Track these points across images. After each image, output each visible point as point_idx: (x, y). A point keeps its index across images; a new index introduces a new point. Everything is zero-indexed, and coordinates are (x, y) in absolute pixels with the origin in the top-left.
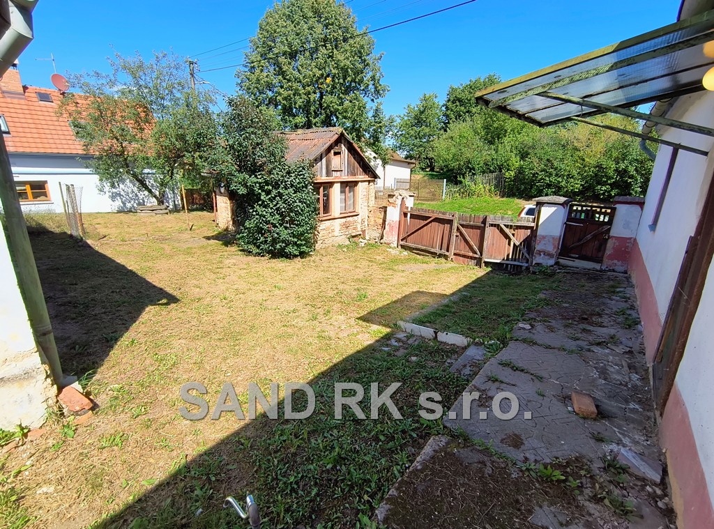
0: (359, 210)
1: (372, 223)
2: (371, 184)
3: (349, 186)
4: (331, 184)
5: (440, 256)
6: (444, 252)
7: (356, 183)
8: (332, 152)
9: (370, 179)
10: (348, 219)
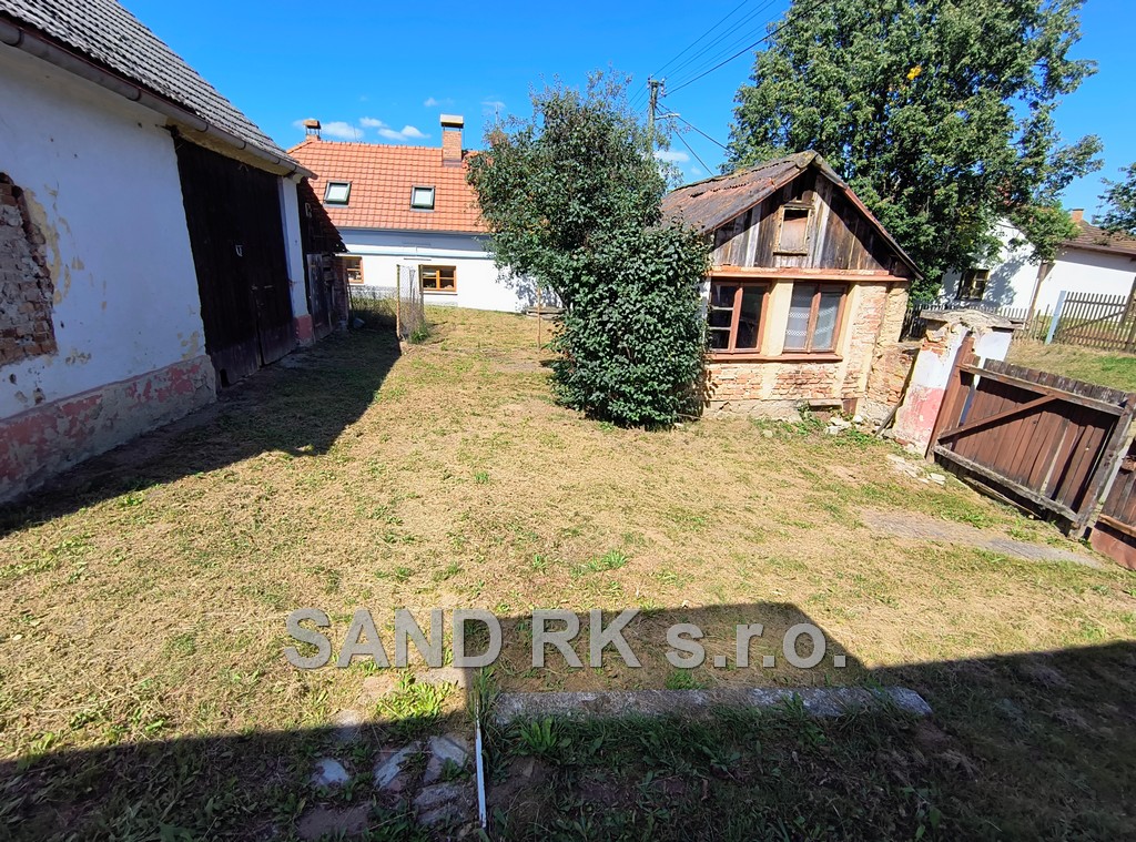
0: (843, 350)
1: (879, 385)
2: (894, 291)
3: (823, 292)
4: (768, 284)
5: (1045, 515)
6: (1061, 506)
7: (845, 287)
8: (782, 210)
9: (893, 278)
10: (806, 367)
